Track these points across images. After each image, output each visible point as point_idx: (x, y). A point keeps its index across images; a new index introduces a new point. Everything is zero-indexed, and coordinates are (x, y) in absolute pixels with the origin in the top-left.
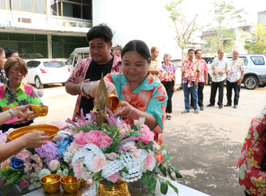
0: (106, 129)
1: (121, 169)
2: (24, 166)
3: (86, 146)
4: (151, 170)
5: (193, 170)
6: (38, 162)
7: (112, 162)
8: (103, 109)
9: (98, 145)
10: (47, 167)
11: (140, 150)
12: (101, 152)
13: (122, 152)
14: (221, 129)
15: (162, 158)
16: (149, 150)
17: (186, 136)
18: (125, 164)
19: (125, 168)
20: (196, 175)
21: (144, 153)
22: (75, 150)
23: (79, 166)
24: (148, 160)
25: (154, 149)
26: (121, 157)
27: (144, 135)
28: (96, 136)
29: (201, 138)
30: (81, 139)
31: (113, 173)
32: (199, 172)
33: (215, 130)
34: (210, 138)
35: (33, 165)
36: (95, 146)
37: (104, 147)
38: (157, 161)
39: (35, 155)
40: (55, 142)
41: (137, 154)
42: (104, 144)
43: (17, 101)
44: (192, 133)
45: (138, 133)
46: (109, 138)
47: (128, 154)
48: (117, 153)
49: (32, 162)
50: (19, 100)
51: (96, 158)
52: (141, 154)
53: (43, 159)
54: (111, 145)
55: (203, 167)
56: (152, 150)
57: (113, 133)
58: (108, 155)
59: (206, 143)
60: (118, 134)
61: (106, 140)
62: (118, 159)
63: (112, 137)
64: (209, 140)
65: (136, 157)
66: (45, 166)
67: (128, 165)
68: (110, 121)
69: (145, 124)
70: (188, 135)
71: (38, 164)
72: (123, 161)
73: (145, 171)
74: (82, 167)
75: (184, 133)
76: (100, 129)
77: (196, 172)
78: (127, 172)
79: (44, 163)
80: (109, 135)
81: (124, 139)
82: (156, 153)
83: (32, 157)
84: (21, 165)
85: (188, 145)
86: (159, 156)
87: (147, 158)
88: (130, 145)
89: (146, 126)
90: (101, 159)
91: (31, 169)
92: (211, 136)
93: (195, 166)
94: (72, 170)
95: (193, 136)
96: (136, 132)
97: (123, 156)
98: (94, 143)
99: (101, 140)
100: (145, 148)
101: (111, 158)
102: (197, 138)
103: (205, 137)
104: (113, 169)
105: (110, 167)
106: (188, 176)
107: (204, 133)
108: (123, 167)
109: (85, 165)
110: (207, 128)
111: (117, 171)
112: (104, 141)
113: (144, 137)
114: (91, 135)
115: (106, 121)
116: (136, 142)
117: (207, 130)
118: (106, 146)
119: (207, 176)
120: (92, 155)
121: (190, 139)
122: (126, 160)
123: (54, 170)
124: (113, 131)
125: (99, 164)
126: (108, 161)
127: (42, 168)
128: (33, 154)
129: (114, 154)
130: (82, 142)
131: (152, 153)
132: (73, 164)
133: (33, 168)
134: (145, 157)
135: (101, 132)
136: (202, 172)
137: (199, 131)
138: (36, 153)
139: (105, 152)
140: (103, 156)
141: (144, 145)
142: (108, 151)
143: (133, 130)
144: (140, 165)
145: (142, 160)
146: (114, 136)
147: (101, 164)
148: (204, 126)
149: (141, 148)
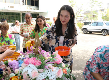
1: (45, 77)
2: (3, 72)
3: (29, 65)
4: (61, 77)
6: (9, 70)
7: (41, 74)
8: (38, 47)
9: (35, 65)
10: (14, 72)
11: (55, 68)
12: (36, 68)
13: (46, 69)
17: (77, 55)
18: (48, 75)
19: (47, 77)
20: (82, 73)
21: (57, 69)
22: (24, 67)
23: (25, 75)
24: (59, 73)
25: (62, 67)
28: (34, 60)
29: (84, 56)
30: (27, 62)
33: (90, 53)
34: (88, 56)
35: (7, 71)
38: (64, 73)
39: (8, 67)
40: (18, 61)
41: (53, 70)
42: (38, 65)
43: (5, 41)
44: (80, 54)
45: (54, 59)
46: (40, 61)
47: (49, 70)
48: (44, 69)
49: (7, 70)
50: (6, 41)
51: (33, 71)
53: (11, 69)
54: (41, 65)
56: (61, 68)
58: (40, 70)
59: (86, 58)
60: (44, 60)
62: (44, 72)
63: (41, 61)
64: (87, 57)
68: (40, 53)
69: (58, 54)
70: (78, 55)
73: (58, 78)
75: (77, 54)
76: (36, 57)
78: (48, 79)
79: (12, 71)
80: (40, 60)
81: (47, 62)
82: (63, 69)
83: (6, 68)
84: (1, 72)
85: (78, 59)
86: (65, 70)
88: (50, 65)
89: (59, 55)
90: (36, 72)
91: (6, 73)
92: (88, 55)
93: (82, 69)
95: (80, 55)
97: (46, 71)
98: (33, 64)
99: (36, 62)
100: (58, 67)
101: (41, 72)
102: (82, 56)
103: (86, 56)
104: (41, 77)
105: (40, 76)
107: (85, 54)
108: (46, 76)
109: (28, 75)
110: (86, 52)
111: (43, 78)
112: (37, 63)
113: (57, 61)
114: (31, 60)
116: (53, 63)
117: (86, 53)
118: (38, 66)
120: (31, 70)
121: (79, 57)
122: (48, 73)
123: (17, 74)
124: (42, 58)
126: (39, 73)
127: (11, 73)
128: (7, 66)
129: (42, 69)
131: (61, 69)
132: (23, 74)
133: (7, 73)
134: (58, 71)
135: (36, 58)
137: (83, 53)
138: (9, 66)
139: (38, 69)
140: (36, 70)
141: (57, 65)
142: (40, 68)
143: (52, 58)
144: (55, 75)
145: (56, 72)
146: (42, 61)
147: (36, 74)
148: (85, 51)
149: (56, 66)
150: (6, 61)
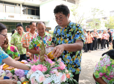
0: (45, 64)
1: (51, 81)
3: (36, 71)
4: (65, 82)
5: (84, 80)
7: (47, 78)
9: (41, 71)
10: (20, 80)
11: (60, 73)
13: (52, 74)
14: (96, 62)
15: (69, 76)
16: (63, 73)
18: (53, 79)
19: (53, 81)
20: (85, 82)
22: (31, 73)
23: (33, 80)
24: (63, 77)
25: (65, 72)
26: (51, 76)
27: (61, 66)
28: (40, 67)
29: (87, 66)
30: (34, 68)
31: (48, 83)
32: (86, 81)
33: (93, 62)
34: (91, 66)
36: (40, 71)
37: (44, 72)
38: (67, 78)
41: (58, 75)
42: (44, 70)
46: (46, 68)
47: (54, 75)
48: (50, 74)
49: (13, 78)
51: (40, 76)
52: (60, 75)
53: (18, 77)
54: (47, 71)
55: (88, 79)
57: (48, 66)
58: (46, 75)
59: (89, 68)
60: (50, 66)
61: (45, 69)
62: (50, 77)
65: (58, 76)
66: (19, 80)
67: (54, 79)
68: (46, 60)
71: (16, 79)
72: (52, 78)
73: (62, 82)
74: (34, 81)
77: (85, 81)
78: (54, 83)
79: (18, 79)
80: (46, 67)
81: (52, 68)
82: (66, 74)
83: (13, 76)
86: (68, 75)
87: (63, 76)
88: (55, 70)
89: (62, 62)
90: (42, 77)
92: (91, 65)
93: (85, 78)
94: (30, 82)
96: (58, 65)
97: (52, 76)
98: (40, 70)
99: (42, 69)
100: (62, 72)
101: (47, 76)
102: (85, 66)
103: (89, 65)
105: (47, 80)
106: (82, 83)
107: (88, 63)
108: (52, 80)
109: (35, 80)
110: (90, 61)
112: (44, 69)
115: (45, 60)
116: (58, 69)
117: (90, 62)
118: (45, 71)
119: (90, 82)
120: (39, 75)
122: (54, 77)
124: (48, 65)
125: (42, 79)
126: (46, 78)
127: (18, 81)
130: (34, 70)
132: (31, 79)
134: (62, 76)
135: (43, 65)
136: (88, 81)
137: (86, 63)
138: (15, 74)
139: (44, 74)
140: (43, 76)
141: (61, 70)
142: (46, 73)
143: (56, 64)
144: (60, 80)
145: (61, 77)
146: (48, 67)
147: (43, 79)
148: (88, 60)
149: (60, 72)
150: (12, 70)
